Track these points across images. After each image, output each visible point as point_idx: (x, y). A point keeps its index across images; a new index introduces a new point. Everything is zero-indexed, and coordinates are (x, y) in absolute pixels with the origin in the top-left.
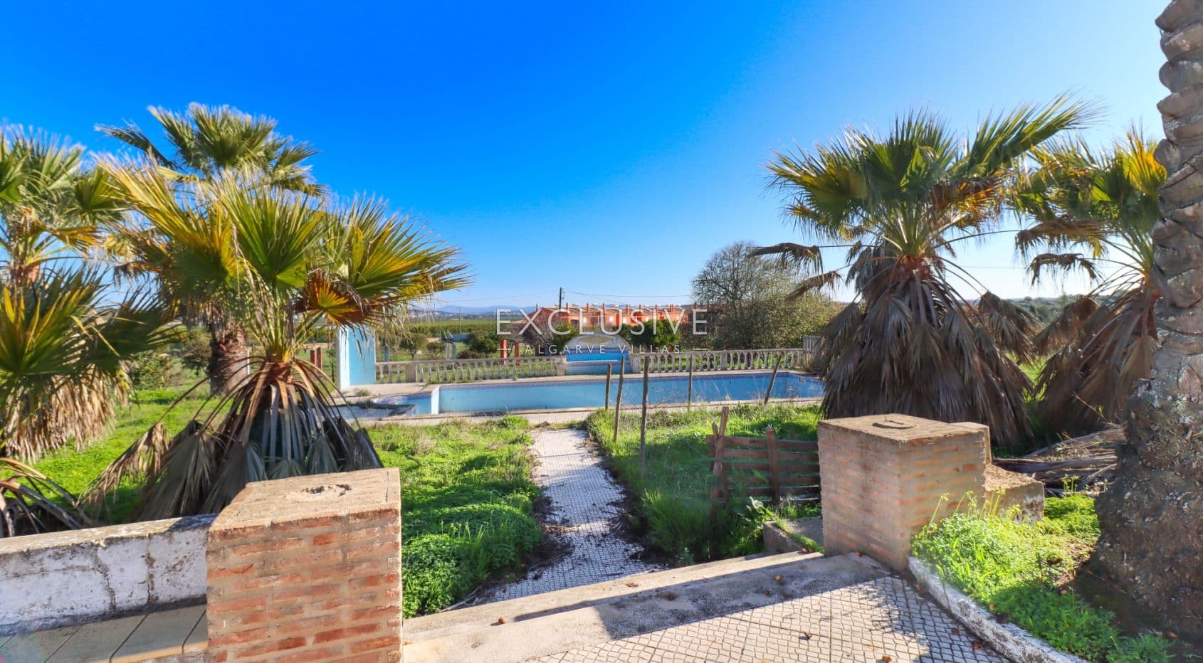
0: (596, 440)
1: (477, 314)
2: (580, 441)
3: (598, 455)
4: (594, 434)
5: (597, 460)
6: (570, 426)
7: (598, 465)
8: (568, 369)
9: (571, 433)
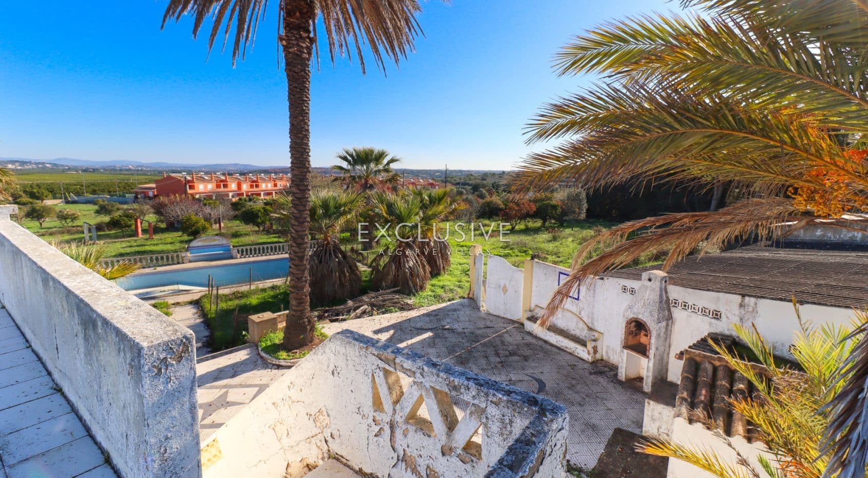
0: (202, 310)
1: (97, 167)
2: (194, 311)
3: (203, 317)
4: (202, 307)
5: (202, 320)
6: (191, 303)
7: (201, 322)
8: (191, 259)
9: (191, 307)
